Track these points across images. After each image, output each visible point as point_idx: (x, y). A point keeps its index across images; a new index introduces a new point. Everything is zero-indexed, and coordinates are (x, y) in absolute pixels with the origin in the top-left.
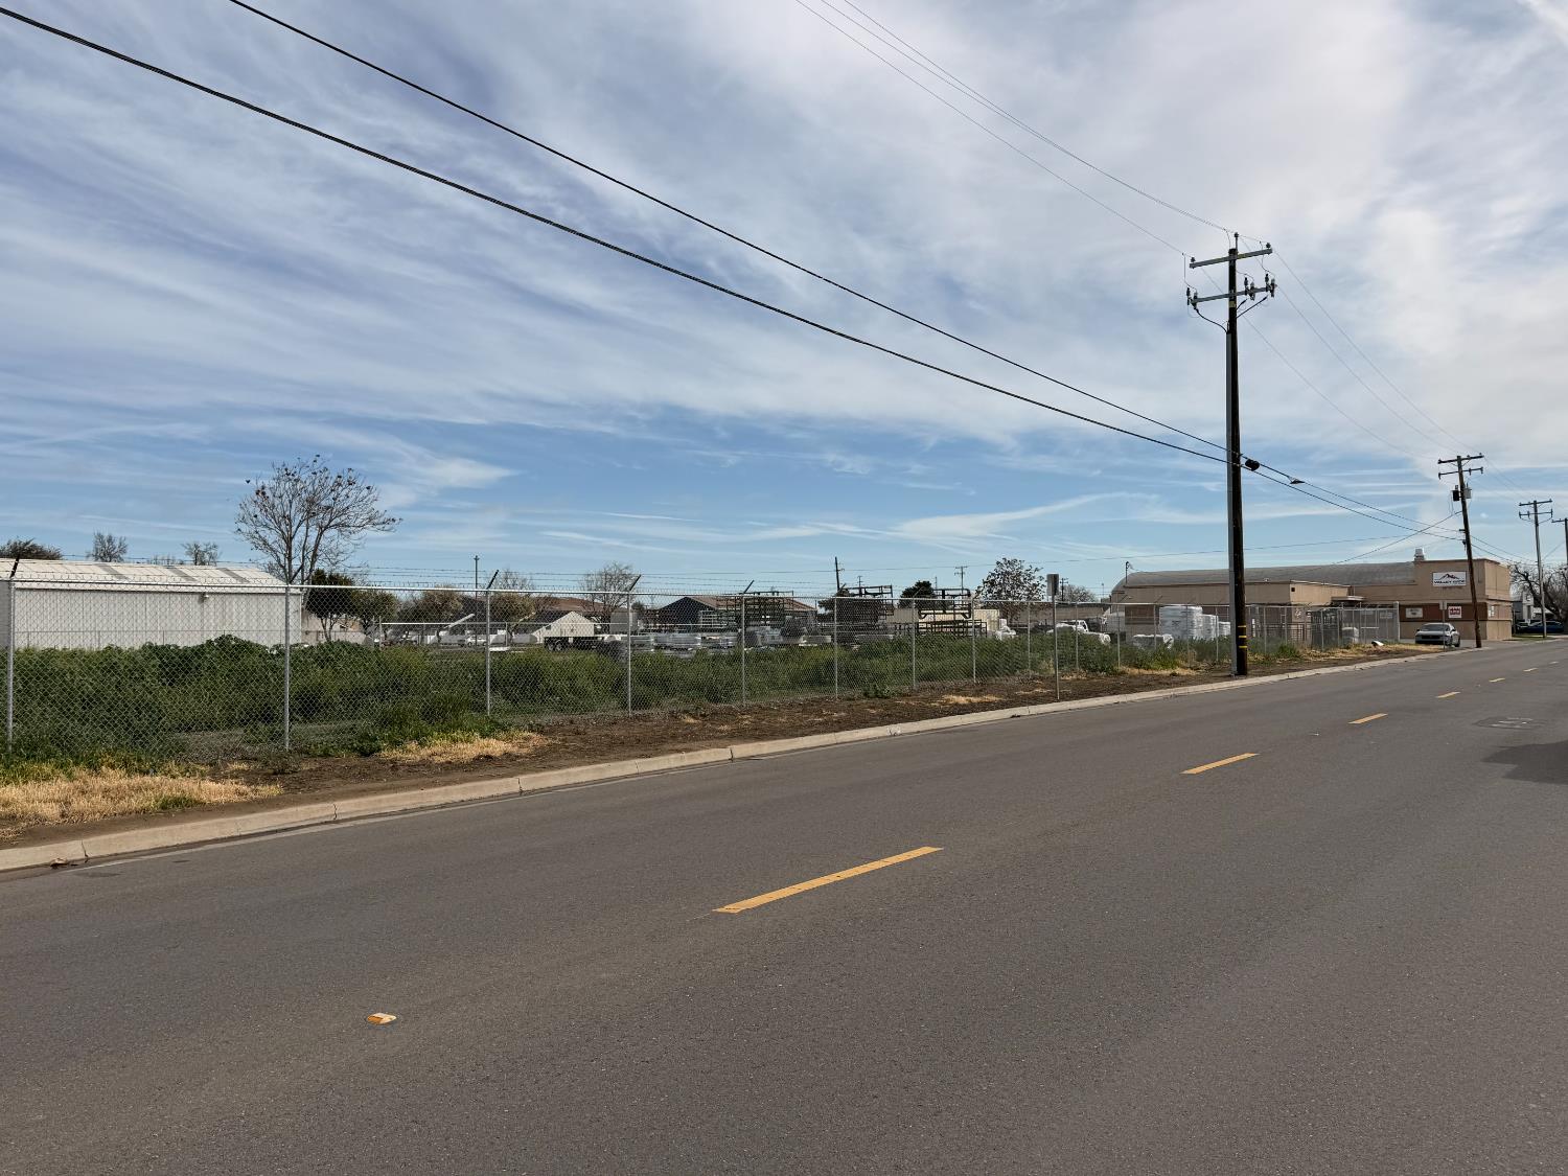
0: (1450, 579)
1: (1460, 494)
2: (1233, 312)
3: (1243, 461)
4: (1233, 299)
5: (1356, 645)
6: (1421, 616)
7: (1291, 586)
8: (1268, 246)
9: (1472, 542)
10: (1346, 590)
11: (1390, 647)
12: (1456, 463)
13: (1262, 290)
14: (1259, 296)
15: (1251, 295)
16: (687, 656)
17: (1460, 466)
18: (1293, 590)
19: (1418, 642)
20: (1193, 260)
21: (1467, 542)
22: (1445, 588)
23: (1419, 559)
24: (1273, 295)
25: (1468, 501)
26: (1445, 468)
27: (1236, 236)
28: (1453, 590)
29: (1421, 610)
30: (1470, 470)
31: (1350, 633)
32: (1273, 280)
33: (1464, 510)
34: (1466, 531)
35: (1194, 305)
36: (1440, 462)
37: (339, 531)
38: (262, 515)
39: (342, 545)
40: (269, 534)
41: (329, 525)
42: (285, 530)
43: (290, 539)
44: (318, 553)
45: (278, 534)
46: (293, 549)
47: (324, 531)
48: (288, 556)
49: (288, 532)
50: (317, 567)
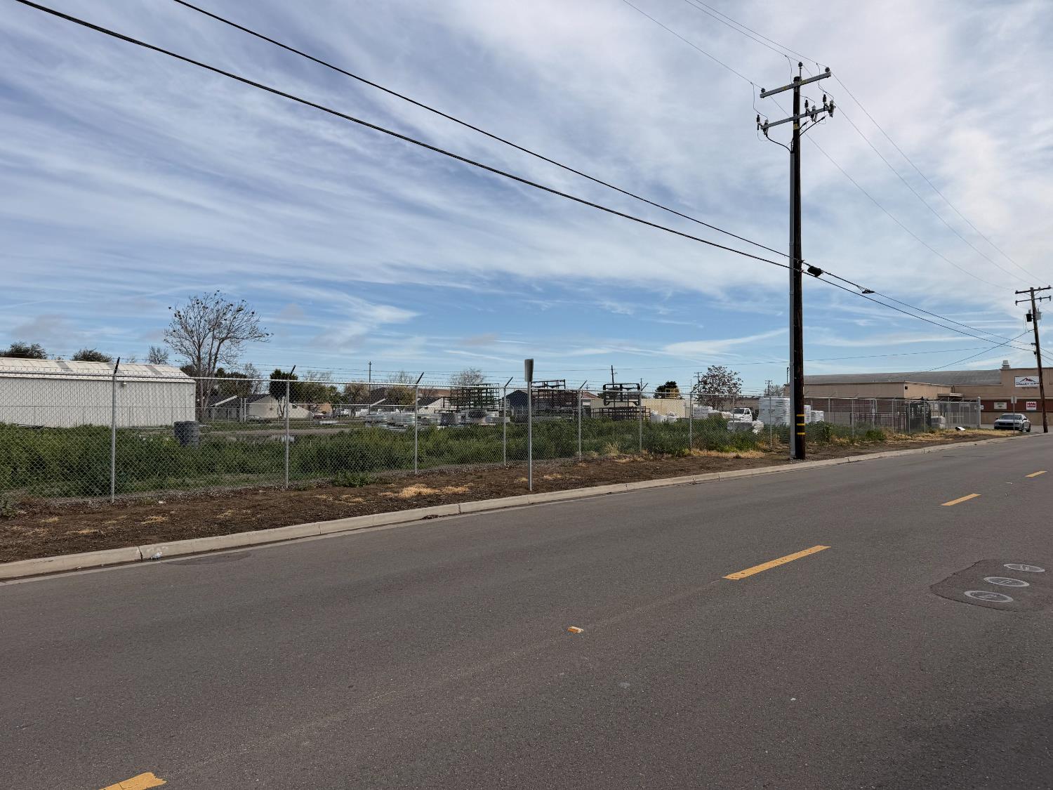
0: (1028, 382)
1: (1032, 317)
2: (797, 135)
3: (805, 268)
4: (796, 122)
5: (942, 430)
6: (1006, 408)
7: (905, 385)
8: (827, 70)
9: (1042, 352)
10: (950, 389)
11: (969, 432)
12: (1030, 293)
13: (820, 111)
14: (820, 116)
15: (812, 116)
16: (403, 430)
17: (1033, 296)
18: (906, 388)
19: (996, 428)
20: (763, 90)
21: (1038, 353)
22: (1023, 388)
23: (1006, 368)
24: (831, 116)
25: (1038, 322)
26: (1020, 297)
27: (800, 65)
28: (1030, 390)
29: (1005, 404)
30: (1040, 299)
31: (937, 420)
32: (832, 102)
33: (1036, 329)
34: (1037, 344)
35: (765, 130)
36: (1017, 293)
37: (231, 341)
38: (182, 331)
39: (234, 351)
40: (187, 343)
41: (226, 338)
42: (196, 341)
43: (200, 346)
44: (218, 356)
45: (192, 344)
46: (201, 353)
47: (222, 341)
48: (199, 358)
49: (199, 342)
50: (218, 365)
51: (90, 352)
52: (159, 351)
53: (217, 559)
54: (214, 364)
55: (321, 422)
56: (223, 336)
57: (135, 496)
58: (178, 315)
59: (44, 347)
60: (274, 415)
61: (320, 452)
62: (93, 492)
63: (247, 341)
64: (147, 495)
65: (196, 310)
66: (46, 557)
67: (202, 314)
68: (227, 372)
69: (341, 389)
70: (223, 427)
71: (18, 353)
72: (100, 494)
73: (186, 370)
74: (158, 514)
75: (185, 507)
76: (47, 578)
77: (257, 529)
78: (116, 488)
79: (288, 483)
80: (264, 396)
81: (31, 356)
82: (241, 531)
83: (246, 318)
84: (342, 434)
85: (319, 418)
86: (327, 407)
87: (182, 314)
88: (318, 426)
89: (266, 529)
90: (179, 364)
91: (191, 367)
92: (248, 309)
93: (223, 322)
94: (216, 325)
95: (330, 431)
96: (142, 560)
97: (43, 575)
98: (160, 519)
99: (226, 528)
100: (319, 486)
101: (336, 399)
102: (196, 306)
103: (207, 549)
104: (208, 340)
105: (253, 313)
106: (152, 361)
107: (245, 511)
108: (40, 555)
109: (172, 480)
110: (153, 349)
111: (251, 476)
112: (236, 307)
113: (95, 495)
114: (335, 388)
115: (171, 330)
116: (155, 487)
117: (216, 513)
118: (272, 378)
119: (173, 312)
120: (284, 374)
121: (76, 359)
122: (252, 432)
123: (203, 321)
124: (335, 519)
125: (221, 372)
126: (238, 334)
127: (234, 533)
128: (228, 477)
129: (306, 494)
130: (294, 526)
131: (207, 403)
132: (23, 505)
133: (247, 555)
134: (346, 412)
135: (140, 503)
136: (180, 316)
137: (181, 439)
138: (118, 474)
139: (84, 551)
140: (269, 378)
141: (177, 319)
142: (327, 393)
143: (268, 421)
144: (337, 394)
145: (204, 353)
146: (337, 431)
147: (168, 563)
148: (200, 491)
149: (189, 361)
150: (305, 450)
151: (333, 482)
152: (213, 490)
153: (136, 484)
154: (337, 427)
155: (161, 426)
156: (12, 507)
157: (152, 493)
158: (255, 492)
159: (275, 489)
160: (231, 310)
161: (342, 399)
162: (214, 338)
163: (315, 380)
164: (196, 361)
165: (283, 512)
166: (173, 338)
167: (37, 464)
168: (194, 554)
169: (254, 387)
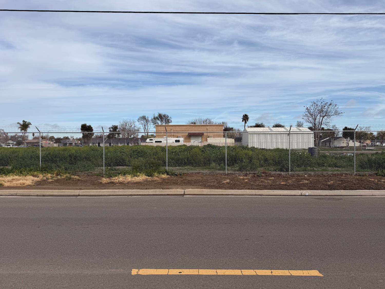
37: (327, 117)
38: (309, 114)
39: (328, 121)
40: (310, 119)
41: (325, 116)
42: (314, 118)
43: (315, 120)
44: (322, 123)
45: (312, 119)
46: (316, 122)
47: (324, 117)
48: (315, 124)
49: (315, 118)
50: (322, 126)
51: (278, 124)
52: (300, 122)
53: (329, 199)
54: (321, 126)
55: (367, 148)
56: (324, 115)
57: (297, 173)
58: (307, 109)
59: (264, 124)
60: (345, 145)
61: (369, 160)
62: (283, 170)
63: (333, 116)
64: (301, 173)
65: (314, 106)
66: (272, 190)
67: (316, 107)
68: (326, 128)
69: (375, 134)
70: (325, 150)
71: (257, 126)
72: (286, 171)
73: (310, 128)
74: (306, 180)
75: (315, 178)
76: (273, 197)
77: (344, 190)
78: (291, 170)
79: (355, 173)
80: (340, 137)
81: (261, 127)
82: (338, 190)
83: (333, 107)
84: (377, 153)
85: (365, 146)
86: (368, 142)
87: (309, 108)
88: (365, 150)
89: (348, 190)
90: (307, 127)
91: (312, 127)
92: (334, 103)
93: (324, 110)
94: (321, 111)
95: (371, 152)
96: (301, 195)
97: (271, 195)
98: (306, 182)
99: (331, 188)
100: (370, 175)
101: (373, 138)
102: (314, 105)
103: (325, 195)
104: (318, 117)
105: (336, 105)
106: (297, 126)
107: (338, 182)
108: (270, 189)
109: (309, 168)
110: (298, 122)
111: (339, 169)
112: (329, 103)
113: (284, 171)
114: (372, 134)
115: (305, 114)
116: (303, 170)
117: (327, 182)
118: (343, 130)
119: (305, 108)
120: (349, 128)
121: (274, 127)
122: (336, 152)
123: (316, 110)
124: (380, 190)
125: (323, 129)
126: (330, 114)
127: (335, 190)
128: (330, 168)
129: (364, 178)
130: (361, 190)
131: (318, 141)
132: (263, 173)
133: (341, 199)
134: (378, 144)
135: (298, 175)
136: (308, 109)
137: (311, 154)
138: (291, 165)
139: (283, 190)
140: (342, 130)
141: (307, 110)
142: (368, 136)
143: (342, 147)
144: (373, 136)
145: (317, 122)
146: (375, 152)
147: (311, 198)
148: (320, 173)
149: (311, 125)
150: (361, 160)
151: (376, 174)
152: (324, 173)
153: (297, 169)
154: (375, 150)
155: (302, 149)
156: (261, 173)
157: (303, 172)
158: (341, 175)
159: (350, 174)
160: (327, 105)
161: (376, 138)
162: (320, 116)
163: (363, 130)
164: (314, 125)
165: (355, 184)
166: (306, 117)
167: (266, 160)
168: (320, 196)
169: (336, 134)
